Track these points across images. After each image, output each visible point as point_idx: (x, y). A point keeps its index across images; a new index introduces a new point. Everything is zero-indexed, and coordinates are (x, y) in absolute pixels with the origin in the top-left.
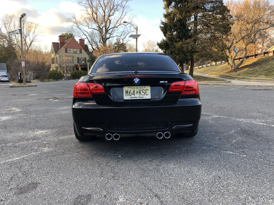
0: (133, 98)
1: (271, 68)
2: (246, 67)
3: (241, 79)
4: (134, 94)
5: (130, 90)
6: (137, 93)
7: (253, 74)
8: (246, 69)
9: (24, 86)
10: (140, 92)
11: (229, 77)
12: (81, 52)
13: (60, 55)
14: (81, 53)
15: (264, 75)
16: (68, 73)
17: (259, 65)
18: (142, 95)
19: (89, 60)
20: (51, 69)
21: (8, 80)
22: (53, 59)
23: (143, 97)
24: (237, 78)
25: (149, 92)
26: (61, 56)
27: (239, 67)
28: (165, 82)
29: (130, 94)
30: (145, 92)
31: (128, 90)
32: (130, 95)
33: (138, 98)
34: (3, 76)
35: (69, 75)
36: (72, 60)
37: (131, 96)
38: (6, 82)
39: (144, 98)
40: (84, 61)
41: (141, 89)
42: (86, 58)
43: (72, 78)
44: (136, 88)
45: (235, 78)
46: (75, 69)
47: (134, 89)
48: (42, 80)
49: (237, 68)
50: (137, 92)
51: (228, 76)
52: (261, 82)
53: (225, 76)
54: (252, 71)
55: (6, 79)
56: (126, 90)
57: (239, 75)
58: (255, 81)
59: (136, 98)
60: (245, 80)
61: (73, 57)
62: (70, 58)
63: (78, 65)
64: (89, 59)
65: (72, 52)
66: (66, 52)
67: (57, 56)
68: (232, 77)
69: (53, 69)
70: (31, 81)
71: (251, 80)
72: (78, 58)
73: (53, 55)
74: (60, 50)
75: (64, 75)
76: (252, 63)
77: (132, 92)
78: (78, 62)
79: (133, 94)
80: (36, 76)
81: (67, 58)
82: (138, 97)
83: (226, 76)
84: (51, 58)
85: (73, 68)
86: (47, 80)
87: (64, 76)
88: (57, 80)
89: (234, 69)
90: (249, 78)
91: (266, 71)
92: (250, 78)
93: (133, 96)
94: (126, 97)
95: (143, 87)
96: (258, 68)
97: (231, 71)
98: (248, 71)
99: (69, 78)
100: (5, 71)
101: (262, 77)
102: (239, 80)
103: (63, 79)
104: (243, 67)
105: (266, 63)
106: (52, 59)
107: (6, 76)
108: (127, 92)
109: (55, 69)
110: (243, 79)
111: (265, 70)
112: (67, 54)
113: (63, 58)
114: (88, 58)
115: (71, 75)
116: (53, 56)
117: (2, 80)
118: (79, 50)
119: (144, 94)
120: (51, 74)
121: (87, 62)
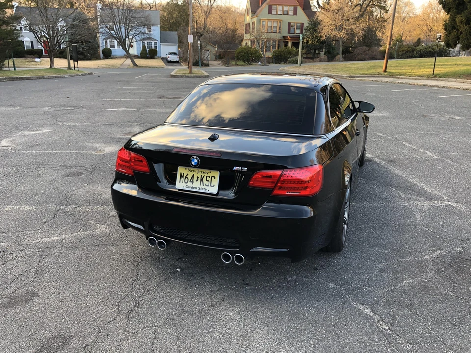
0: (189, 187)
4: (193, 182)
5: (188, 174)
6: (197, 181)
9: (189, 76)
10: (202, 180)
12: (295, 13)
13: (259, 18)
14: (296, 15)
16: (270, 50)
18: (204, 185)
19: (308, 27)
20: (244, 44)
21: (177, 60)
22: (248, 25)
23: (206, 189)
25: (216, 182)
26: (260, 20)
28: (242, 169)
29: (187, 179)
30: (210, 180)
31: (184, 173)
32: (186, 181)
33: (197, 190)
34: (171, 54)
35: (270, 55)
36: (278, 28)
37: (187, 185)
38: (175, 64)
39: (207, 191)
40: (300, 29)
41: (204, 174)
42: (303, 24)
43: (274, 60)
44: (197, 172)
46: (282, 45)
47: (193, 173)
48: (226, 64)
50: (198, 178)
55: (175, 58)
56: (181, 173)
59: (194, 188)
61: (280, 22)
62: (275, 24)
63: (287, 37)
64: (308, 25)
65: (280, 12)
66: (270, 12)
67: (255, 20)
69: (246, 44)
70: (210, 62)
72: (289, 23)
73: (248, 17)
74: (260, 9)
75: (261, 55)
77: (190, 177)
78: (289, 32)
79: (190, 182)
80: (220, 54)
81: (270, 24)
82: (198, 188)
84: (246, 22)
85: (279, 42)
86: (233, 63)
87: (262, 57)
88: (249, 64)
93: (190, 184)
94: (180, 185)
95: (208, 171)
99: (269, 61)
100: (175, 45)
103: (259, 63)
106: (246, 24)
107: (175, 54)
108: (182, 176)
109: (249, 43)
112: (271, 17)
113: (264, 23)
114: (306, 25)
115: (273, 56)
116: (248, 19)
117: (169, 59)
118: (292, 8)
119: (207, 184)
120: (241, 52)
121: (304, 31)
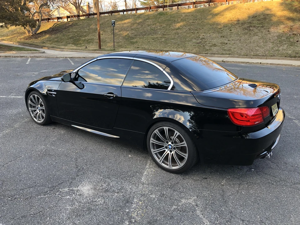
1: (75, 36)
2: (45, 32)
3: (51, 48)
7: (59, 42)
8: (47, 36)
11: (33, 45)
15: (72, 44)
17: (59, 32)
24: (45, 46)
27: (37, 33)
45: (44, 47)
49: (35, 34)
51: (30, 44)
52: (76, 51)
53: (27, 44)
54: (56, 38)
57: (44, 43)
58: (69, 51)
60: (57, 49)
68: (38, 45)
71: (63, 50)
76: (48, 28)
83: (29, 44)
89: (32, 34)
90: (59, 47)
91: (72, 40)
92: (61, 48)
96: (61, 35)
97: (30, 38)
98: (51, 39)
101: (71, 46)
102: (48, 49)
104: (41, 33)
105: (66, 31)
110: (54, 49)
111: (71, 38)
